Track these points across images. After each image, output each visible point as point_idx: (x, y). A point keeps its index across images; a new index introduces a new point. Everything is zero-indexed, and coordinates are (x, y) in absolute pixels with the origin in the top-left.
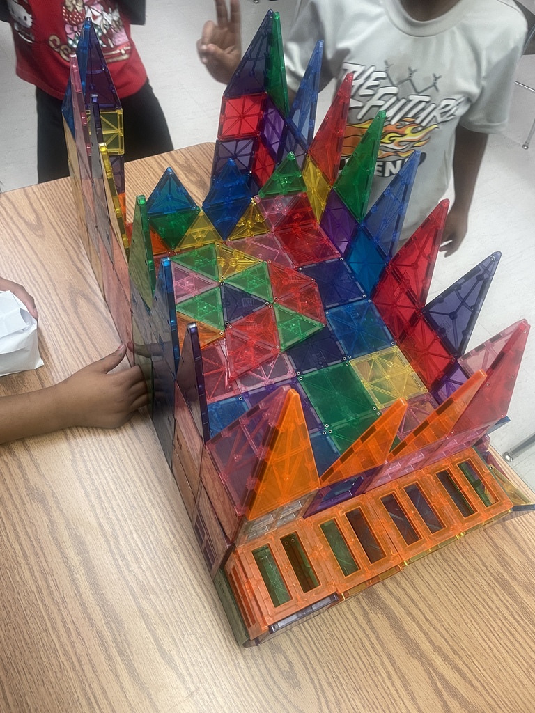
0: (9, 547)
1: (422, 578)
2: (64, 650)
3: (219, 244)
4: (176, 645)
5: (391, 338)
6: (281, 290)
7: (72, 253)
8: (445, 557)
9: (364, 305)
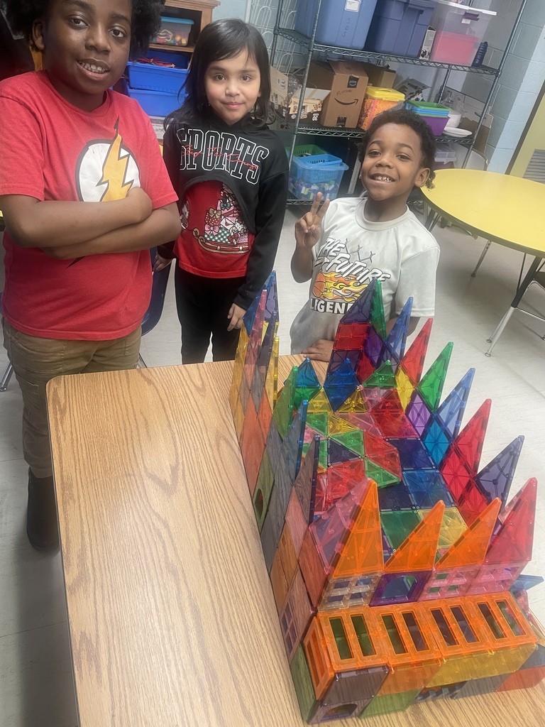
0: (147, 601)
1: (464, 713)
2: (173, 685)
3: (330, 413)
4: (255, 707)
5: (452, 501)
6: (371, 449)
7: (222, 410)
8: (487, 701)
9: (433, 473)
